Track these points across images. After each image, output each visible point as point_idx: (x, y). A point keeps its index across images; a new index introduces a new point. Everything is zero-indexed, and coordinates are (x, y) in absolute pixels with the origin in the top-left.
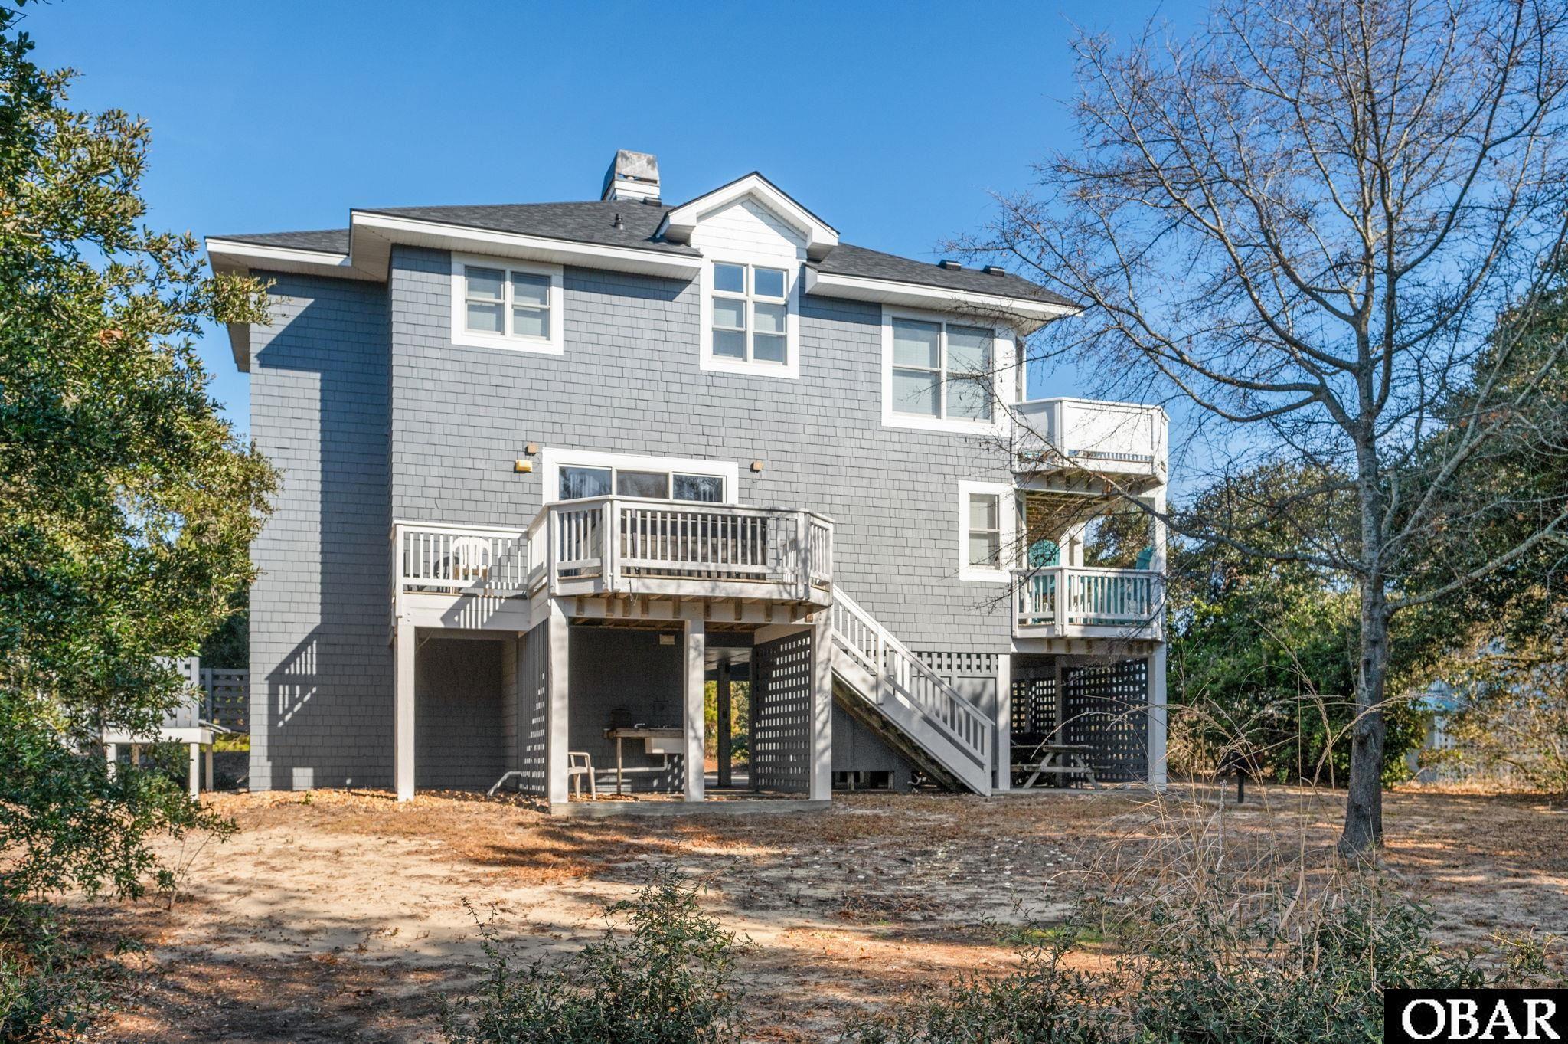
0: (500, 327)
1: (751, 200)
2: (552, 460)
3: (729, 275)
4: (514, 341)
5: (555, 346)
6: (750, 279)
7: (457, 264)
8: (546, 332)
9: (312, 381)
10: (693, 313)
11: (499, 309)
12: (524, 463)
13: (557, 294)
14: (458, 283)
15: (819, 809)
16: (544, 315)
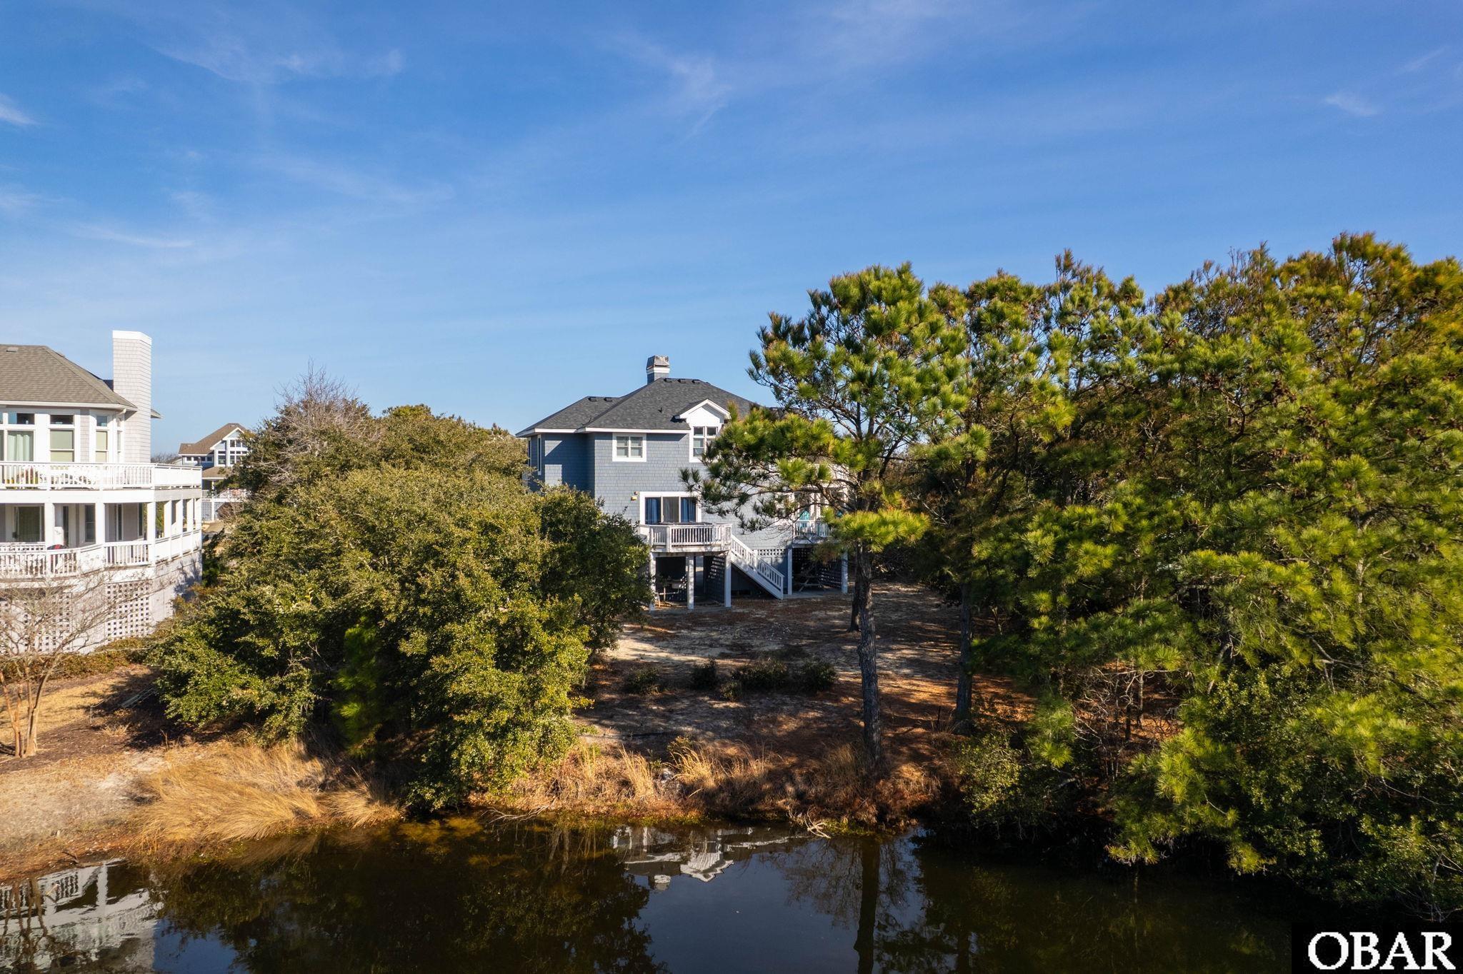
0: (626, 454)
1: (707, 407)
2: (643, 495)
3: (698, 431)
4: (632, 459)
5: (644, 459)
6: (705, 431)
7: (614, 436)
8: (640, 454)
9: (559, 467)
10: (687, 445)
11: (626, 449)
12: (635, 497)
13: (644, 443)
14: (615, 442)
15: (728, 610)
16: (640, 450)
